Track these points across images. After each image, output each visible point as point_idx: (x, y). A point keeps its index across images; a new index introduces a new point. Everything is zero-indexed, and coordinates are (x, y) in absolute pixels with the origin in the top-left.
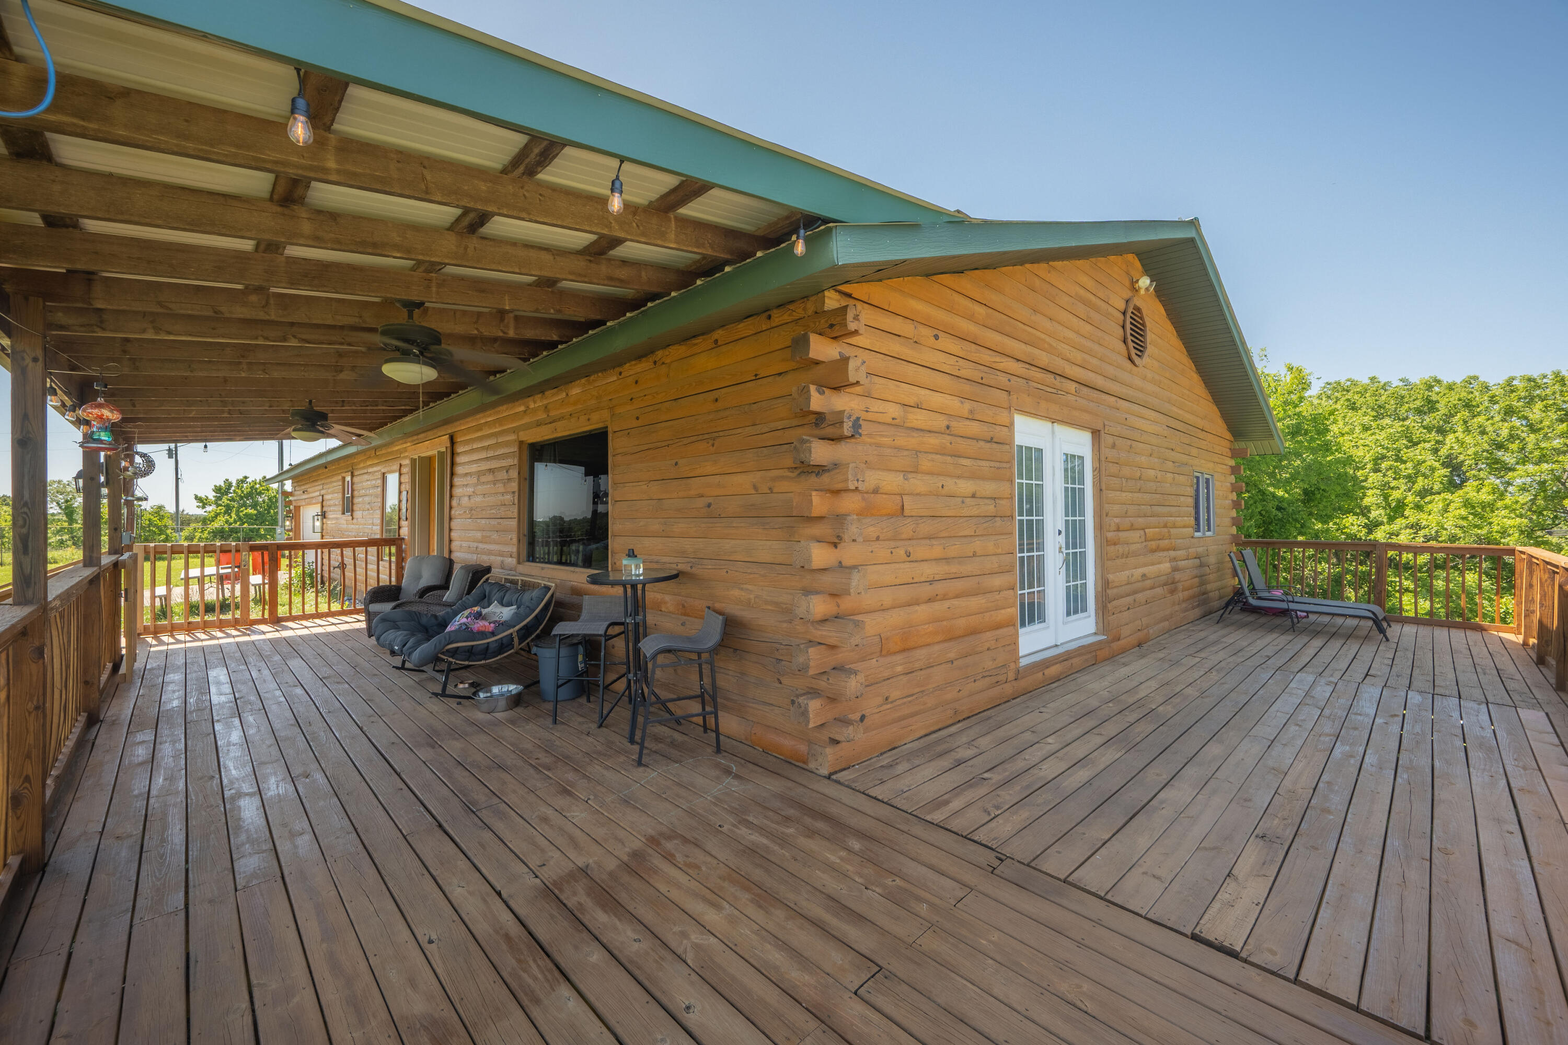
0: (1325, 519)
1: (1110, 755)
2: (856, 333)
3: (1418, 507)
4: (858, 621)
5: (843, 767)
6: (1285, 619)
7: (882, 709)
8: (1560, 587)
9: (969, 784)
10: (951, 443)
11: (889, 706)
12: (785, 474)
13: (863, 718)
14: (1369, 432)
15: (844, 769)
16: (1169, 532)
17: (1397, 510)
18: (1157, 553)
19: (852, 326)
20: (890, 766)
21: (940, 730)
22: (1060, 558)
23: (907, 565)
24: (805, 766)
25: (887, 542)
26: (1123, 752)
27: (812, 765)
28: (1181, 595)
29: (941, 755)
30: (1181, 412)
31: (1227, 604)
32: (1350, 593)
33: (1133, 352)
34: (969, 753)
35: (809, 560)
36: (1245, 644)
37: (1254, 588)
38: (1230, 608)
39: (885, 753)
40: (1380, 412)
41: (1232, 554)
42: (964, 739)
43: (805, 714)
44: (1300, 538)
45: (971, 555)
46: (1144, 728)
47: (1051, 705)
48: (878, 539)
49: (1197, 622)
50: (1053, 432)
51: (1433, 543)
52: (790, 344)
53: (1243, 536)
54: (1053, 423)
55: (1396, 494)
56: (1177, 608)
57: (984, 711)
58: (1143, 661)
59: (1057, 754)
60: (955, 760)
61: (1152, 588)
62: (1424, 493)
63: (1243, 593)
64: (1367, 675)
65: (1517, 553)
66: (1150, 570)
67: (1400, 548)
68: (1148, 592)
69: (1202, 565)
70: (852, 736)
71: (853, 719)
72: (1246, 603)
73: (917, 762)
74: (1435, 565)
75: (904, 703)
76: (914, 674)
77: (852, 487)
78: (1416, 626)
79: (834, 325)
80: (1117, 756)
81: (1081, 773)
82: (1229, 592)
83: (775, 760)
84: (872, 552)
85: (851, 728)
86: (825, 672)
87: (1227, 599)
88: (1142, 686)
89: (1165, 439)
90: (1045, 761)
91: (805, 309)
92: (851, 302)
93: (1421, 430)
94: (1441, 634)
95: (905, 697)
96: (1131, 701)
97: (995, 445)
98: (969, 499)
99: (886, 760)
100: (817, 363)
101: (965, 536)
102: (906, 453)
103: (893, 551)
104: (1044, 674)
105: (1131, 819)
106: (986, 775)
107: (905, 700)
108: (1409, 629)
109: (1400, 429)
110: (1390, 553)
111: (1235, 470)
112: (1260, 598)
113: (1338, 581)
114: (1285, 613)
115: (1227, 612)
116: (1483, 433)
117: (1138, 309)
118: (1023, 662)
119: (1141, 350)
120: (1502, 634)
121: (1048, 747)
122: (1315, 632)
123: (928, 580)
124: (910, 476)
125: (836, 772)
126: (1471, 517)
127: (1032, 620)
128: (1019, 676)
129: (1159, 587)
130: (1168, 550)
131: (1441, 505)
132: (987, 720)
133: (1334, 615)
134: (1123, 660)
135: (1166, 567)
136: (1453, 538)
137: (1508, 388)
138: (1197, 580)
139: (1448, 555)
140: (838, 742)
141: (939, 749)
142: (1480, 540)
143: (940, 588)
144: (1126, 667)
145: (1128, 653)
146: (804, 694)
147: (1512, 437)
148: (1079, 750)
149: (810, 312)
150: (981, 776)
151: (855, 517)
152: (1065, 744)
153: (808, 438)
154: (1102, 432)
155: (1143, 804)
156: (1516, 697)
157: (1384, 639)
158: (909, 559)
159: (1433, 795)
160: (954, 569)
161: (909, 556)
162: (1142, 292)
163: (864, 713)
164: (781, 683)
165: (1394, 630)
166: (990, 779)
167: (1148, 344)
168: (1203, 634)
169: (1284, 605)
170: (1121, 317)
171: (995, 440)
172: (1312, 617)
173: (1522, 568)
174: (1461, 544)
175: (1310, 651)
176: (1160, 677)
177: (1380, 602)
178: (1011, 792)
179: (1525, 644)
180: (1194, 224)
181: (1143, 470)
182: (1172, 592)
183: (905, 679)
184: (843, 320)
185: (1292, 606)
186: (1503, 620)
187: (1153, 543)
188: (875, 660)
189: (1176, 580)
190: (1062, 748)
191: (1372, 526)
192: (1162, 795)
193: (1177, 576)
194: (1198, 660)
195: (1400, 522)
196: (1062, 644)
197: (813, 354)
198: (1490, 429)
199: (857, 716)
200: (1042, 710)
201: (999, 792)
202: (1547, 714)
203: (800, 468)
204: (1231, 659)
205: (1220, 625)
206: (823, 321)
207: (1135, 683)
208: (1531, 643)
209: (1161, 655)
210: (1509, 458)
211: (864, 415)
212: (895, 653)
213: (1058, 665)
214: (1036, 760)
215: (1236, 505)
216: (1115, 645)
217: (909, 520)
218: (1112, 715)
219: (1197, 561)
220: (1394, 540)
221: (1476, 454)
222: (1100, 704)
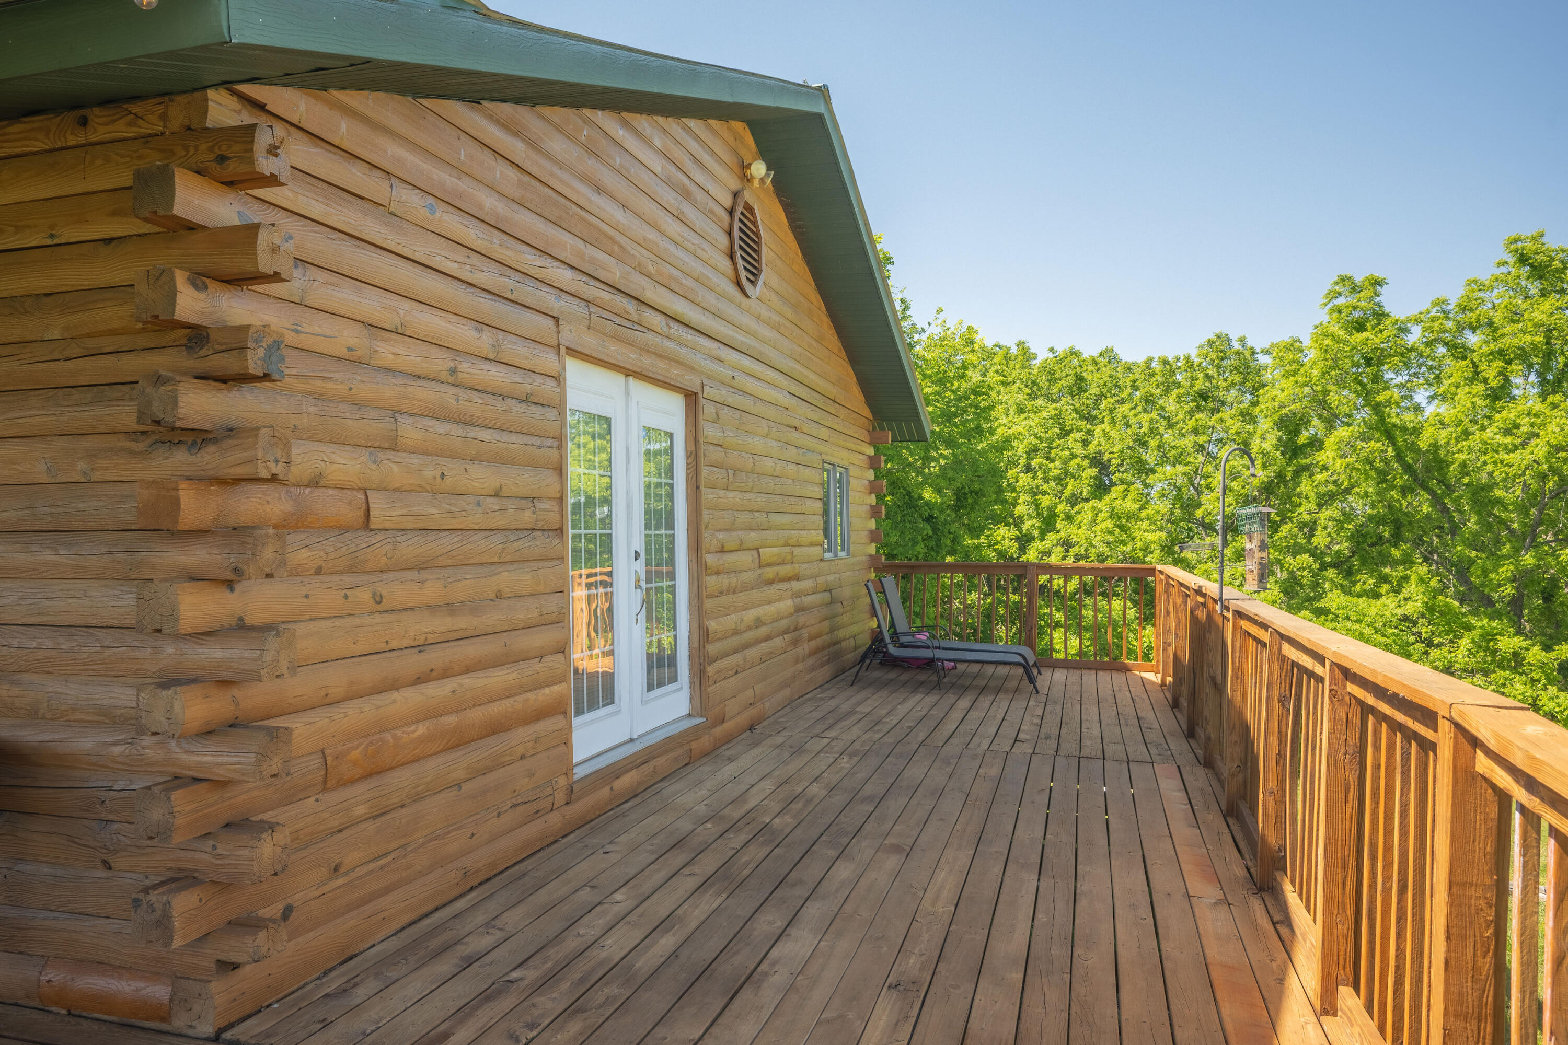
0: (976, 532)
1: (708, 903)
2: (272, 180)
3: (1069, 518)
4: (278, 728)
5: (247, 1012)
6: (930, 672)
7: (326, 889)
8: (1192, 612)
9: (487, 996)
10: (457, 400)
11: (340, 882)
12: (119, 444)
13: (287, 912)
14: (1023, 416)
15: (249, 1016)
16: (792, 553)
17: (1049, 523)
18: (774, 586)
19: (266, 165)
20: (343, 992)
21: (437, 909)
22: (638, 596)
23: (377, 618)
24: (163, 1026)
25: (336, 578)
26: (724, 896)
27: (179, 1022)
28: (804, 648)
29: (437, 954)
30: (806, 372)
31: (864, 657)
32: (1001, 631)
33: (743, 274)
34: (487, 941)
35: (174, 616)
36: (884, 712)
37: (895, 632)
38: (868, 661)
39: (330, 970)
40: (1034, 389)
41: (870, 584)
42: (480, 918)
43: (163, 924)
44: (949, 559)
45: (493, 595)
46: (756, 853)
47: (623, 838)
48: (318, 571)
49: (827, 686)
50: (627, 393)
51: (1082, 563)
52: (129, 183)
53: (884, 557)
54: (627, 376)
55: (1046, 501)
56: (800, 666)
57: (515, 864)
58: (756, 751)
59: (628, 919)
60: (463, 959)
61: (768, 638)
62: (1074, 500)
63: (883, 640)
64: (1016, 740)
65: (1157, 572)
66: (769, 610)
67: (1052, 570)
68: (763, 645)
69: (832, 602)
70: (265, 949)
71: (268, 916)
72: (886, 653)
73: (393, 974)
74: (1086, 590)
75: (371, 872)
76: (388, 817)
77: (265, 474)
78: (1065, 671)
79: (227, 158)
80: (715, 906)
81: (663, 941)
82: (865, 641)
83: (95, 1026)
84: (307, 596)
85: (262, 934)
86: (210, 833)
87: (864, 648)
88: (753, 791)
89: (785, 412)
90: (611, 932)
91: (164, 117)
92: (262, 120)
93: (1074, 415)
94: (1089, 677)
95: (372, 861)
96: (737, 814)
97: (533, 408)
98: (489, 500)
99: (333, 983)
100: (193, 229)
101: (482, 564)
102: (372, 414)
103: (349, 592)
104: (612, 789)
105: (732, 998)
106: (514, 975)
107: (372, 866)
108: (1059, 675)
109: (1053, 413)
110: (1043, 579)
111: (873, 463)
112: (903, 646)
113: (989, 616)
114: (929, 664)
115: (864, 668)
116: (1128, 425)
117: (749, 208)
118: (580, 773)
119: (754, 274)
120: (1144, 675)
121: (616, 908)
122: (962, 687)
123: (416, 643)
124: (381, 456)
125: (231, 1026)
126: (1117, 530)
127: (593, 706)
128: (573, 797)
129: (778, 636)
130: (789, 579)
131: (1090, 515)
132: (519, 878)
133: (983, 662)
134: (728, 753)
135: (787, 605)
136: (1101, 558)
137: (1147, 371)
138: (826, 624)
139: (1096, 577)
140: (235, 966)
141: (434, 944)
142: (1126, 559)
143: (435, 658)
144: (733, 764)
145: (735, 741)
146: (162, 884)
147: (1153, 432)
148: (661, 906)
149: (176, 123)
150: (507, 978)
151: (271, 531)
152: (641, 899)
153: (170, 374)
154: (700, 395)
155: (748, 972)
156: (1153, 751)
157: (1034, 691)
158: (379, 607)
159: (1075, 887)
160: (463, 622)
161: (380, 603)
162: (756, 183)
163: (289, 901)
164: (110, 868)
165: (1045, 678)
166: (521, 979)
167: (764, 265)
168: (833, 703)
169: (928, 654)
170: (725, 217)
171: (532, 399)
172: (961, 667)
173: (1160, 590)
174: (1108, 564)
175: (957, 715)
176: (777, 773)
177: (1031, 645)
178: (554, 995)
179: (1163, 684)
180: (823, 92)
181: (756, 457)
182: (795, 643)
183: (371, 826)
184: (246, 151)
185: (939, 654)
186: (1147, 657)
187: (769, 569)
188: (312, 799)
189: (801, 624)
190: (637, 907)
191: (1024, 541)
192: (774, 953)
193: (802, 619)
194: (825, 741)
195: (1051, 537)
196: (640, 737)
197: (178, 209)
198: (1133, 421)
199: (274, 910)
200: (609, 848)
201: (537, 1000)
202: (1179, 767)
203: (153, 432)
204: (866, 736)
205: (855, 687)
206: (203, 147)
207: (744, 787)
208: (1168, 683)
209: (779, 739)
210: (1150, 458)
211: (290, 338)
212: (352, 782)
213: (634, 772)
214: (595, 933)
215: (874, 512)
216: (719, 731)
217: (380, 536)
218: (710, 841)
219: (827, 595)
220: (1047, 560)
221: (1122, 451)
222: (694, 827)
